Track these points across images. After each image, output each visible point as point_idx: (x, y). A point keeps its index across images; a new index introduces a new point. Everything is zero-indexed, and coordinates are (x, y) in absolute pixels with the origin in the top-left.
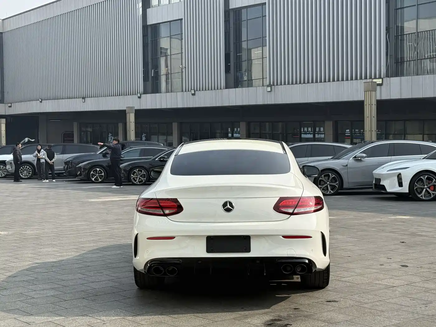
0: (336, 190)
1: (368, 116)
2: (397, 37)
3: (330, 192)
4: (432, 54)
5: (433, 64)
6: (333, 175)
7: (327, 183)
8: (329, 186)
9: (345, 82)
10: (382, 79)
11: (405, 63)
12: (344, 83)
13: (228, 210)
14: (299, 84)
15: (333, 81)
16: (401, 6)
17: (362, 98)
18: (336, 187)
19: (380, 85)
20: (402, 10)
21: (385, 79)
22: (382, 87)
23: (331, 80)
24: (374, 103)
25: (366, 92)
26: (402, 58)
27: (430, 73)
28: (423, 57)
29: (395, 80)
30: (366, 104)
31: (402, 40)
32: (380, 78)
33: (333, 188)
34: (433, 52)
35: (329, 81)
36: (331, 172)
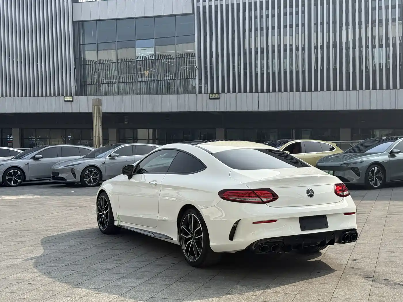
0: (97, 182)
1: (96, 125)
2: (81, 66)
3: (93, 184)
4: (109, 80)
5: (110, 88)
6: (95, 171)
7: (90, 177)
8: (92, 179)
9: (41, 98)
10: (73, 97)
11: (88, 86)
12: (39, 98)
13: (311, 196)
14: (5, 97)
15: (29, 96)
16: (83, 43)
17: (90, 111)
18: (97, 180)
19: (72, 101)
20: (84, 45)
21: (74, 97)
22: (73, 103)
23: (28, 95)
24: (100, 115)
25: (94, 107)
26: (85, 82)
27: (109, 94)
28: (103, 83)
29: (83, 98)
30: (94, 115)
31: (85, 69)
32: (71, 95)
33: (95, 180)
34: (110, 79)
35: (26, 96)
36: (93, 168)
